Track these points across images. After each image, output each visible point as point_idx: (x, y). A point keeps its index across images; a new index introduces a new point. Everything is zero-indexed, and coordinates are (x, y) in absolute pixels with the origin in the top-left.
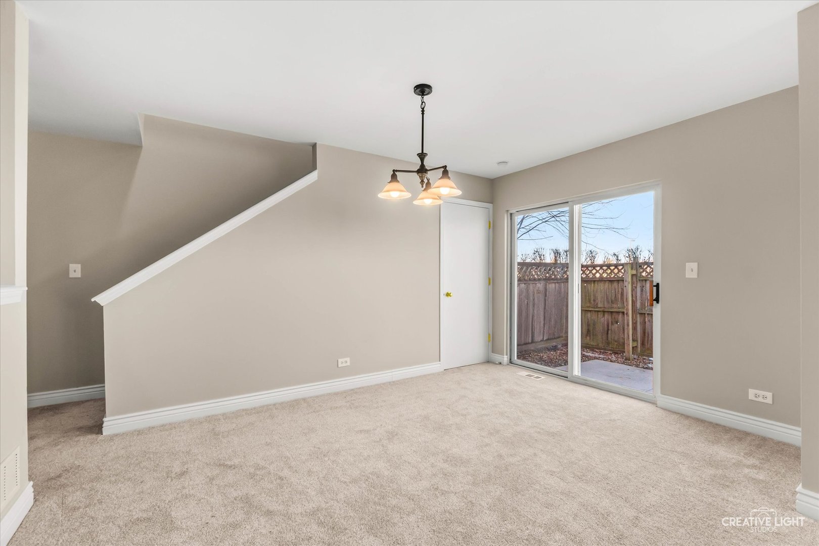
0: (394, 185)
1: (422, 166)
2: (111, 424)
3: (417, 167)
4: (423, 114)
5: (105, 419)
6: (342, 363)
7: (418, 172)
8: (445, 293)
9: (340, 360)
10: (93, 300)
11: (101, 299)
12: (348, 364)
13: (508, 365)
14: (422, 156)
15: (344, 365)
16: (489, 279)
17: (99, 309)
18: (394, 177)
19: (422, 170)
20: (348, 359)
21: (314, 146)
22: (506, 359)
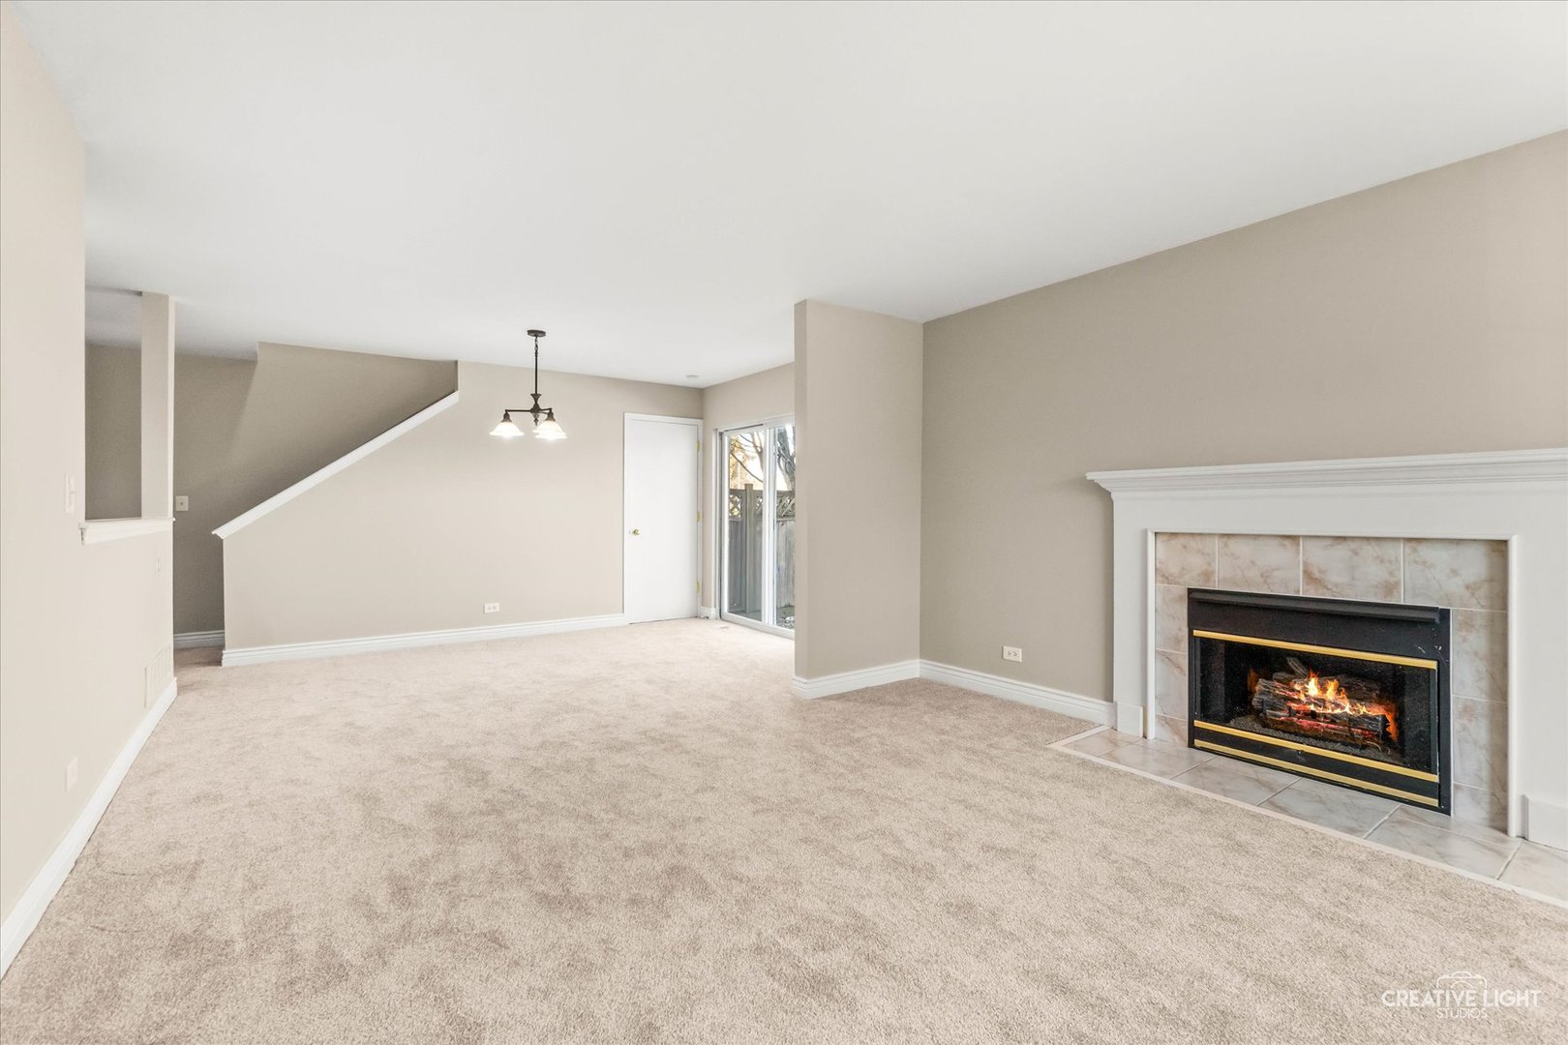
0: (506, 424)
1: (536, 405)
2: (229, 656)
3: (531, 406)
4: (536, 356)
5: (224, 652)
6: (490, 608)
7: (531, 411)
8: (632, 531)
9: (487, 606)
10: (213, 533)
11: (221, 532)
12: (498, 609)
13: (716, 619)
14: (536, 396)
15: (492, 611)
16: (698, 513)
17: (219, 542)
18: (506, 417)
19: (536, 410)
20: (497, 605)
21: (456, 362)
22: (713, 612)
